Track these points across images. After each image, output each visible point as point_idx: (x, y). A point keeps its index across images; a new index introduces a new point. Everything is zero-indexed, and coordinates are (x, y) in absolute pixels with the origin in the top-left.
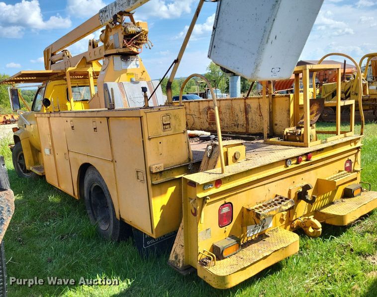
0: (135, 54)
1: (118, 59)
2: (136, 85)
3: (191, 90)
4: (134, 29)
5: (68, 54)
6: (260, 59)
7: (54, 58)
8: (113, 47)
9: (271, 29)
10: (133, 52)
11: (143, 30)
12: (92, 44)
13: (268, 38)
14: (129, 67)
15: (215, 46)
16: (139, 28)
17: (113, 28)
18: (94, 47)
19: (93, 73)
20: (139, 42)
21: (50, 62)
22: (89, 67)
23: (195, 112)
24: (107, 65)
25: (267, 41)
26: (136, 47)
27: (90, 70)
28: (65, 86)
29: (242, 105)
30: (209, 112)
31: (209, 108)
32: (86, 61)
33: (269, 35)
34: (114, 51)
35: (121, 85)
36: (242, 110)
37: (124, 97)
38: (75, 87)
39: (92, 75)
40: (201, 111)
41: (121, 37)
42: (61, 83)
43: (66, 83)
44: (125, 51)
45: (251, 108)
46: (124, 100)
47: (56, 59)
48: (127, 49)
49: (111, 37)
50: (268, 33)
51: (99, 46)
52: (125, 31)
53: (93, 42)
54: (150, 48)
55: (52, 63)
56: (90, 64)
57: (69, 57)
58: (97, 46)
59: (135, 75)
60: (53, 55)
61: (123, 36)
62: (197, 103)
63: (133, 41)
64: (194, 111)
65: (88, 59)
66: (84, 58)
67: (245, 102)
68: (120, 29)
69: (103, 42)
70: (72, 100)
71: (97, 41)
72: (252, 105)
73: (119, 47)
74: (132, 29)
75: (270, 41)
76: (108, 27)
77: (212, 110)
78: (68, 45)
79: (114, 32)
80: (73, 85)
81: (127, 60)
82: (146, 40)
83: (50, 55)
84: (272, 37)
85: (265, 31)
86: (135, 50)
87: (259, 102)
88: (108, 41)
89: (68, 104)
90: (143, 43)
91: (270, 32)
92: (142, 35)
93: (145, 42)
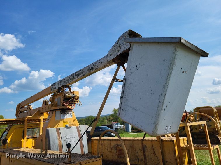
0: (70, 110)
1: (58, 112)
2: (68, 129)
3: (104, 122)
4: (70, 95)
5: (30, 107)
6: (158, 121)
7: (22, 110)
8: (56, 105)
9: (164, 101)
10: (68, 108)
11: (76, 96)
12: (45, 102)
13: (162, 107)
14: (65, 118)
15: (122, 110)
16: (74, 95)
17: (58, 94)
18: (46, 104)
19: (43, 119)
20: (74, 102)
21: (19, 112)
22: (41, 116)
23: (108, 148)
24: (51, 116)
25: (162, 109)
26: (71, 106)
27: (42, 118)
28: (23, 128)
29: (140, 145)
30: (117, 148)
31: (117, 145)
32: (40, 112)
33: (163, 105)
34: (57, 108)
35: (58, 130)
36: (140, 149)
37: (60, 139)
38: (30, 129)
39: (42, 121)
40: (112, 147)
41: (62, 99)
42: (20, 127)
43: (23, 126)
44: (64, 108)
45: (146, 147)
46: (59, 141)
47: (23, 110)
48: (65, 107)
49: (56, 100)
50: (162, 103)
51: (49, 104)
52: (65, 96)
53: (46, 102)
54: (80, 106)
55: (21, 112)
56: (42, 114)
57: (30, 109)
58: (48, 104)
59: (69, 122)
60: (22, 108)
61: (63, 99)
62: (109, 141)
63: (69, 102)
64: (107, 146)
65: (41, 111)
66: (39, 110)
67: (142, 143)
68: (62, 95)
69: (51, 101)
70: (25, 138)
71: (48, 101)
72: (147, 146)
73: (60, 106)
74: (69, 95)
75: (163, 109)
76: (55, 93)
77: (119, 147)
78: (32, 103)
79: (58, 97)
80: (28, 128)
81: (64, 113)
82: (78, 101)
83: (20, 107)
84: (165, 106)
85: (159, 102)
86: (70, 107)
87: (152, 144)
88: (54, 101)
89: (22, 140)
90: (76, 103)
91: (163, 102)
92: (75, 98)
93: (77, 102)
